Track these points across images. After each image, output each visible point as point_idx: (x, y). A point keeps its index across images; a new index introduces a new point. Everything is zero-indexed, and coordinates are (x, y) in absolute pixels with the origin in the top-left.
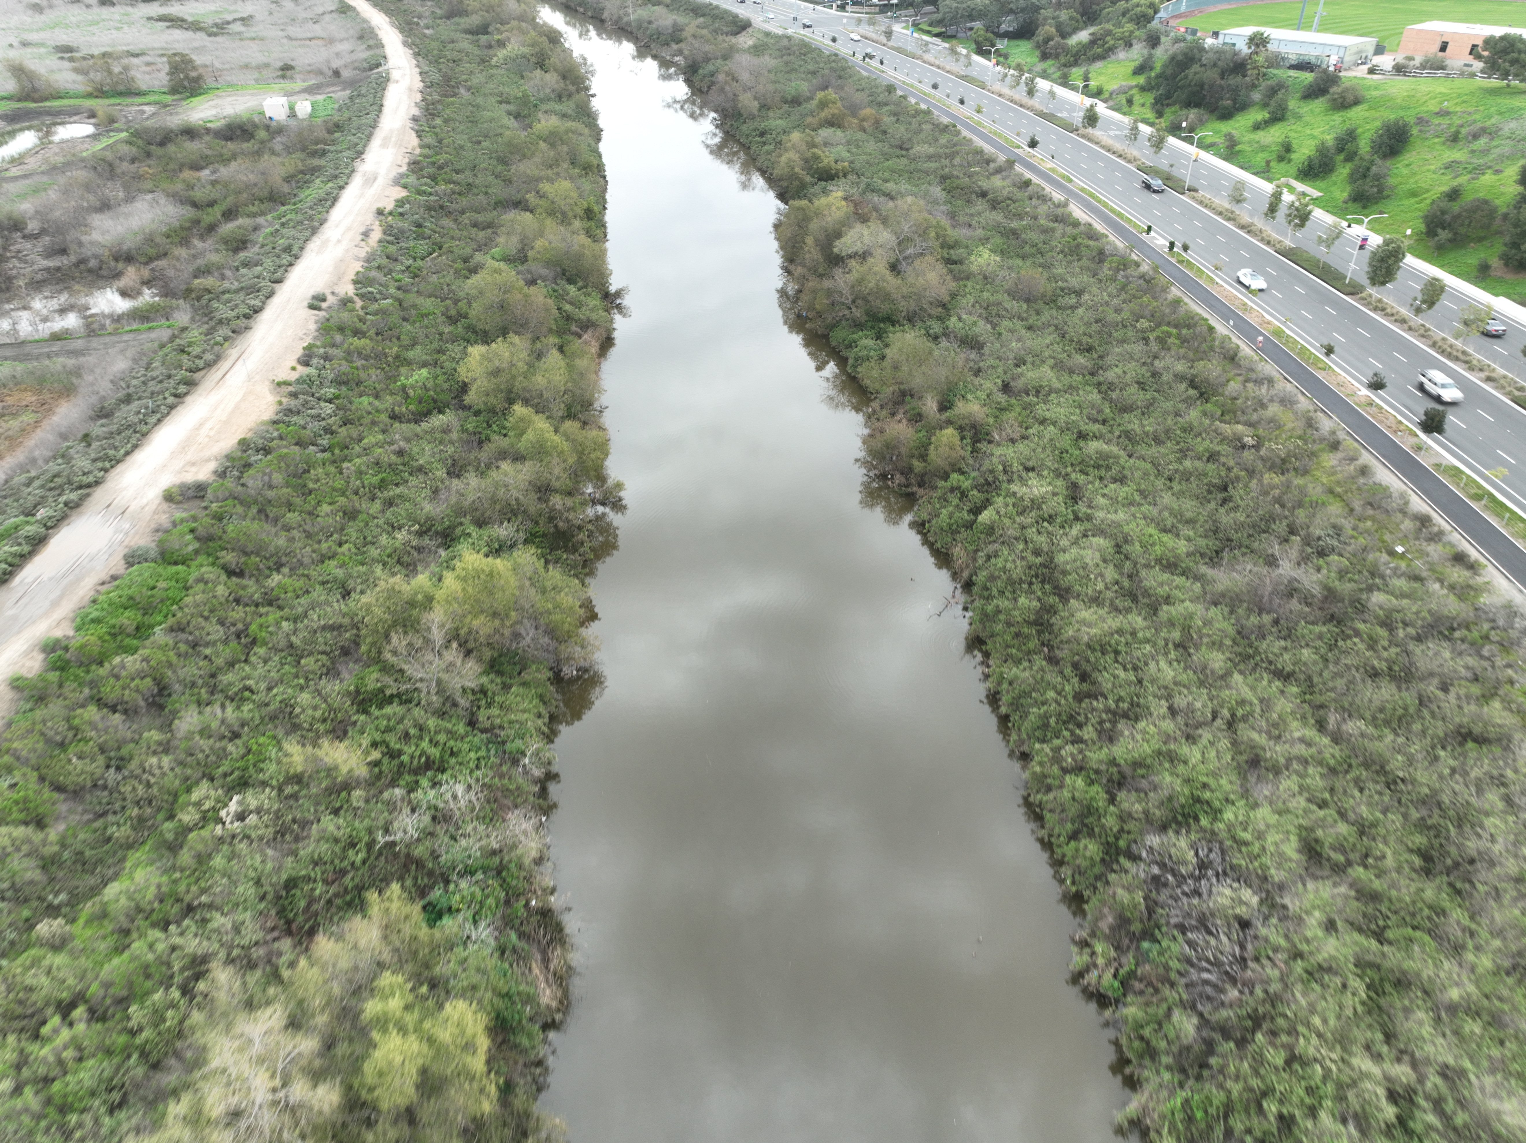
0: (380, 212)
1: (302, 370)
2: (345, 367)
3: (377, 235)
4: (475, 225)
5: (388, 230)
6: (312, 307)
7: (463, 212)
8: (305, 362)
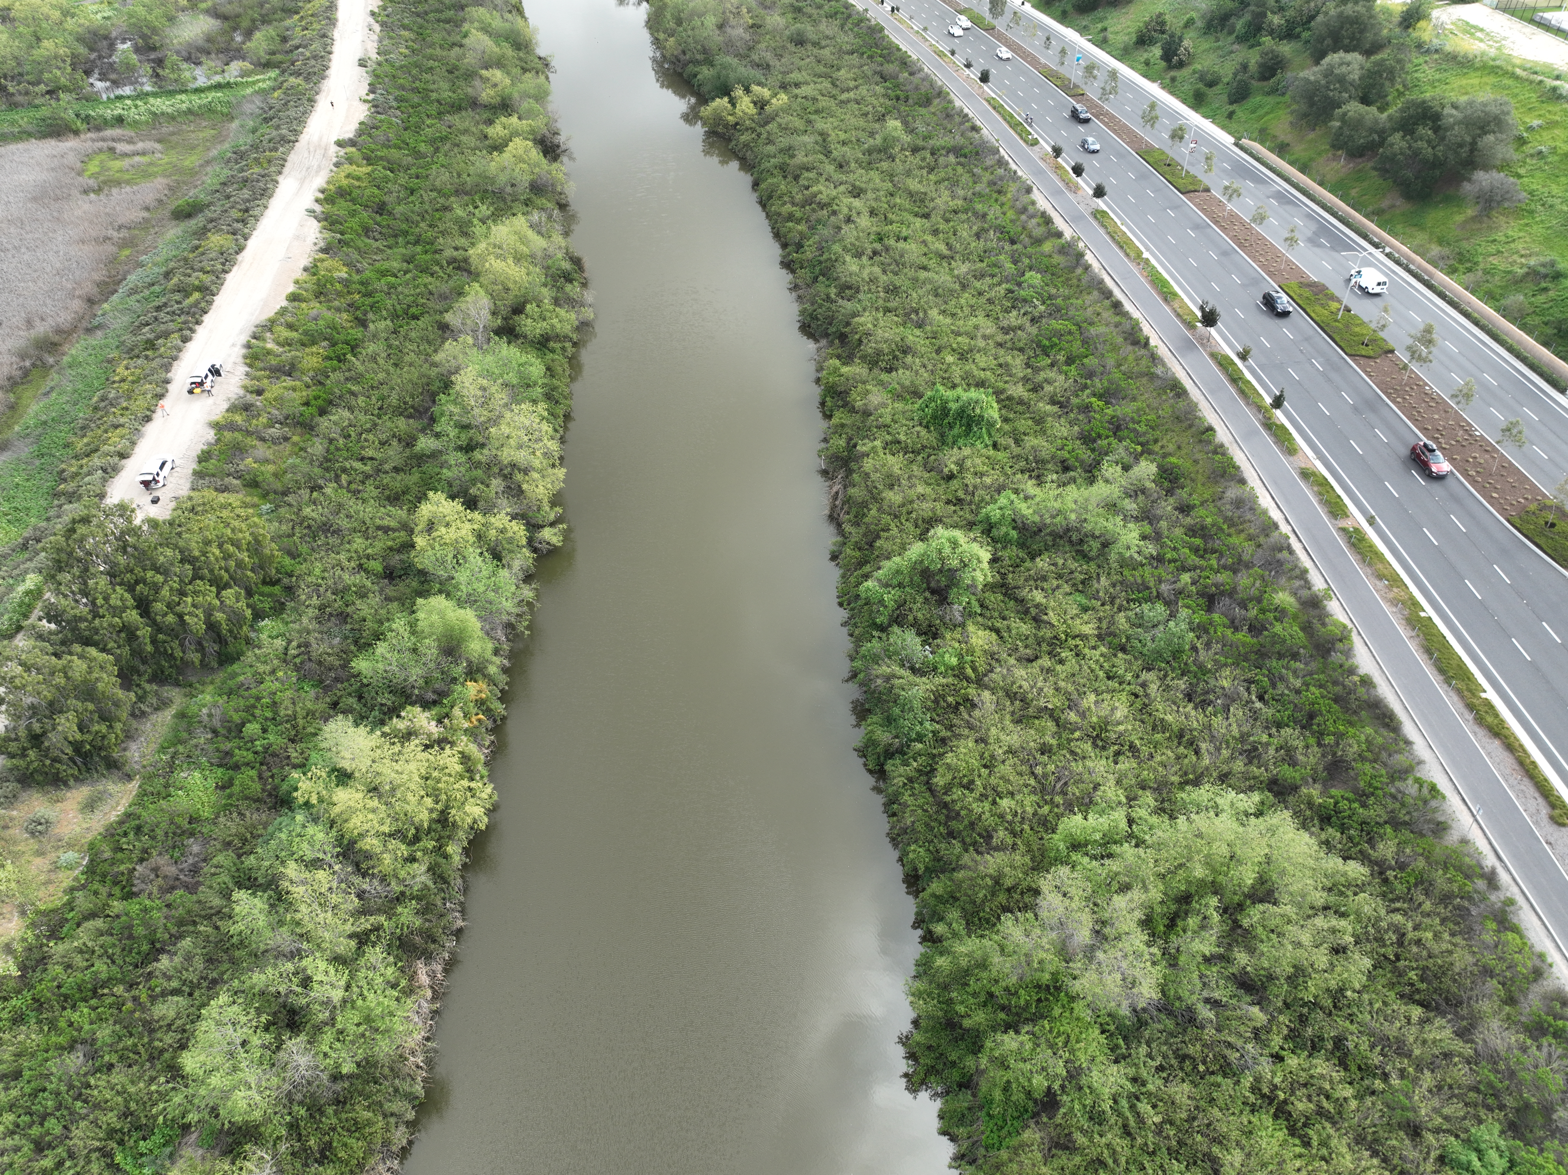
0: (373, 14)
1: (371, 96)
2: (397, 93)
3: (377, 28)
4: (439, 21)
5: (383, 24)
6: (360, 65)
7: (426, 13)
8: (372, 91)
